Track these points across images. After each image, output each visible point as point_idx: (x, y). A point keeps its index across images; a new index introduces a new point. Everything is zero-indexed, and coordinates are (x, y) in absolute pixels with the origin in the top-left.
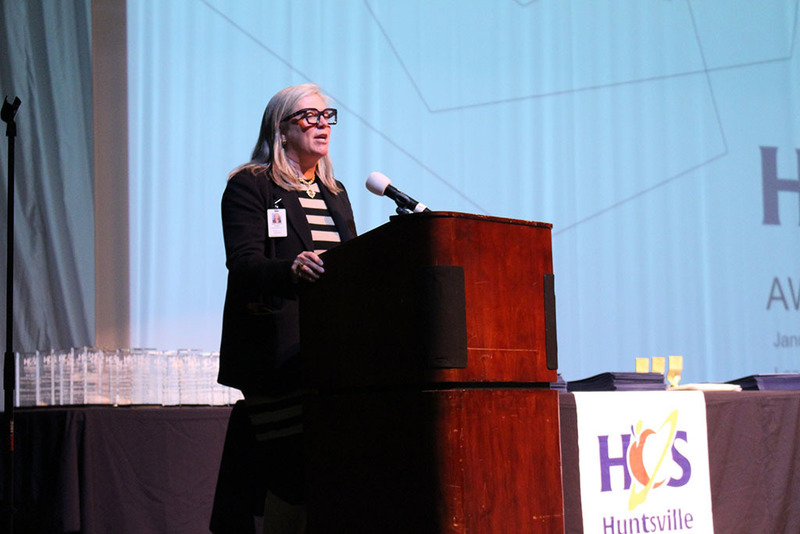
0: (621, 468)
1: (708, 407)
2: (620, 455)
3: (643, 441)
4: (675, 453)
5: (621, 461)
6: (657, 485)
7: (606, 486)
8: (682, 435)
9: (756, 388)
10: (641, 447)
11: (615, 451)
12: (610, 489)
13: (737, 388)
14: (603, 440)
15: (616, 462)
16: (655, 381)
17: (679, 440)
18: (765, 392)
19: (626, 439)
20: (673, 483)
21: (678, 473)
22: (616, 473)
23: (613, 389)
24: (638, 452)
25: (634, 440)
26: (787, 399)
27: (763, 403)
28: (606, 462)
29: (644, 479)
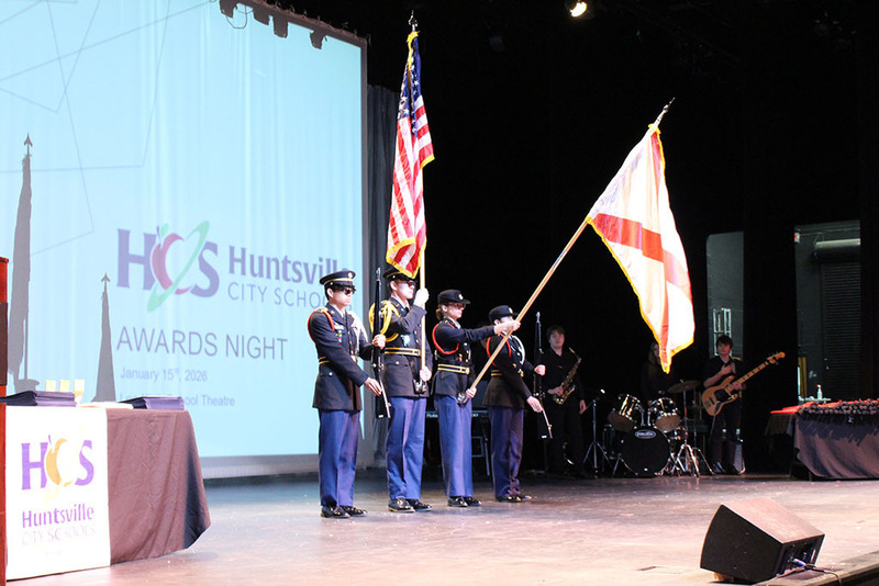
0: (39, 470)
1: (109, 421)
2: (39, 460)
3: (57, 449)
4: (82, 457)
5: (40, 465)
6: (67, 484)
7: (26, 485)
8: (88, 443)
9: (145, 407)
10: (56, 453)
11: (35, 456)
12: (29, 488)
13: (130, 406)
14: (26, 447)
15: (35, 465)
16: (67, 399)
17: (86, 447)
18: (152, 410)
19: (44, 446)
20: (80, 482)
21: (83, 474)
22: (35, 474)
23: (36, 405)
24: (54, 457)
25: (50, 447)
26: (167, 416)
27: (149, 419)
28: (27, 465)
29: (57, 480)
